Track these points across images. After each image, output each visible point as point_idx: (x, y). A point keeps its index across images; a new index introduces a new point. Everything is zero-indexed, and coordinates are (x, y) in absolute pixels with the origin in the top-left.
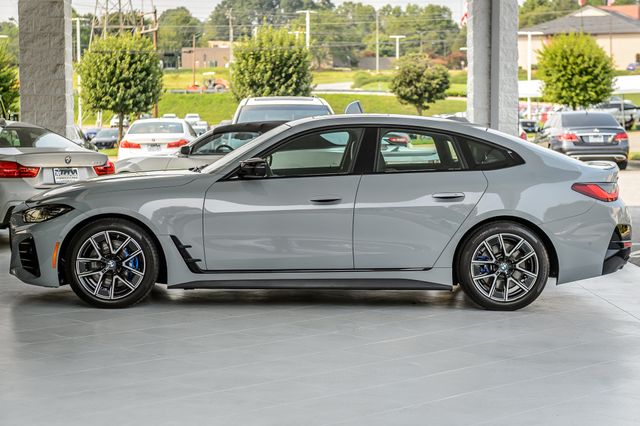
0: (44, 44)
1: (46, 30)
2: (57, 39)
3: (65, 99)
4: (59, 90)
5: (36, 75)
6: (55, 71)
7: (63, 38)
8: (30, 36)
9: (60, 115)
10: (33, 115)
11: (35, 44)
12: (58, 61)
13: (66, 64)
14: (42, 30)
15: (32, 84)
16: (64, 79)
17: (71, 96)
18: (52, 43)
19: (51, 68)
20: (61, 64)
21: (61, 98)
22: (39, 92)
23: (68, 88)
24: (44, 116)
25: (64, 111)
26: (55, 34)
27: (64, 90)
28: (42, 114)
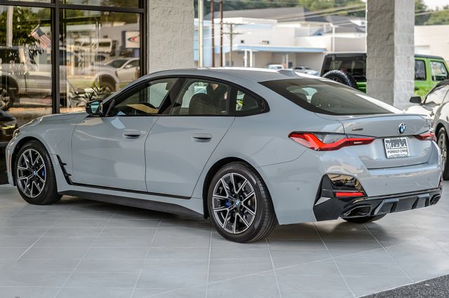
0: (382, 19)
1: (383, 8)
2: (390, 14)
3: (394, 60)
4: (390, 53)
5: (376, 42)
6: (387, 39)
7: (394, 15)
8: (374, 13)
9: (390, 72)
10: (374, 72)
11: (376, 19)
12: (390, 32)
13: (396, 34)
14: (381, 8)
15: (374, 49)
16: (393, 45)
17: (408, 57)
18: (387, 18)
19: (385, 37)
20: (392, 34)
21: (392, 59)
22: (378, 55)
23: (399, 52)
24: (381, 72)
25: (393, 68)
26: (388, 11)
27: (393, 53)
28: (380, 71)
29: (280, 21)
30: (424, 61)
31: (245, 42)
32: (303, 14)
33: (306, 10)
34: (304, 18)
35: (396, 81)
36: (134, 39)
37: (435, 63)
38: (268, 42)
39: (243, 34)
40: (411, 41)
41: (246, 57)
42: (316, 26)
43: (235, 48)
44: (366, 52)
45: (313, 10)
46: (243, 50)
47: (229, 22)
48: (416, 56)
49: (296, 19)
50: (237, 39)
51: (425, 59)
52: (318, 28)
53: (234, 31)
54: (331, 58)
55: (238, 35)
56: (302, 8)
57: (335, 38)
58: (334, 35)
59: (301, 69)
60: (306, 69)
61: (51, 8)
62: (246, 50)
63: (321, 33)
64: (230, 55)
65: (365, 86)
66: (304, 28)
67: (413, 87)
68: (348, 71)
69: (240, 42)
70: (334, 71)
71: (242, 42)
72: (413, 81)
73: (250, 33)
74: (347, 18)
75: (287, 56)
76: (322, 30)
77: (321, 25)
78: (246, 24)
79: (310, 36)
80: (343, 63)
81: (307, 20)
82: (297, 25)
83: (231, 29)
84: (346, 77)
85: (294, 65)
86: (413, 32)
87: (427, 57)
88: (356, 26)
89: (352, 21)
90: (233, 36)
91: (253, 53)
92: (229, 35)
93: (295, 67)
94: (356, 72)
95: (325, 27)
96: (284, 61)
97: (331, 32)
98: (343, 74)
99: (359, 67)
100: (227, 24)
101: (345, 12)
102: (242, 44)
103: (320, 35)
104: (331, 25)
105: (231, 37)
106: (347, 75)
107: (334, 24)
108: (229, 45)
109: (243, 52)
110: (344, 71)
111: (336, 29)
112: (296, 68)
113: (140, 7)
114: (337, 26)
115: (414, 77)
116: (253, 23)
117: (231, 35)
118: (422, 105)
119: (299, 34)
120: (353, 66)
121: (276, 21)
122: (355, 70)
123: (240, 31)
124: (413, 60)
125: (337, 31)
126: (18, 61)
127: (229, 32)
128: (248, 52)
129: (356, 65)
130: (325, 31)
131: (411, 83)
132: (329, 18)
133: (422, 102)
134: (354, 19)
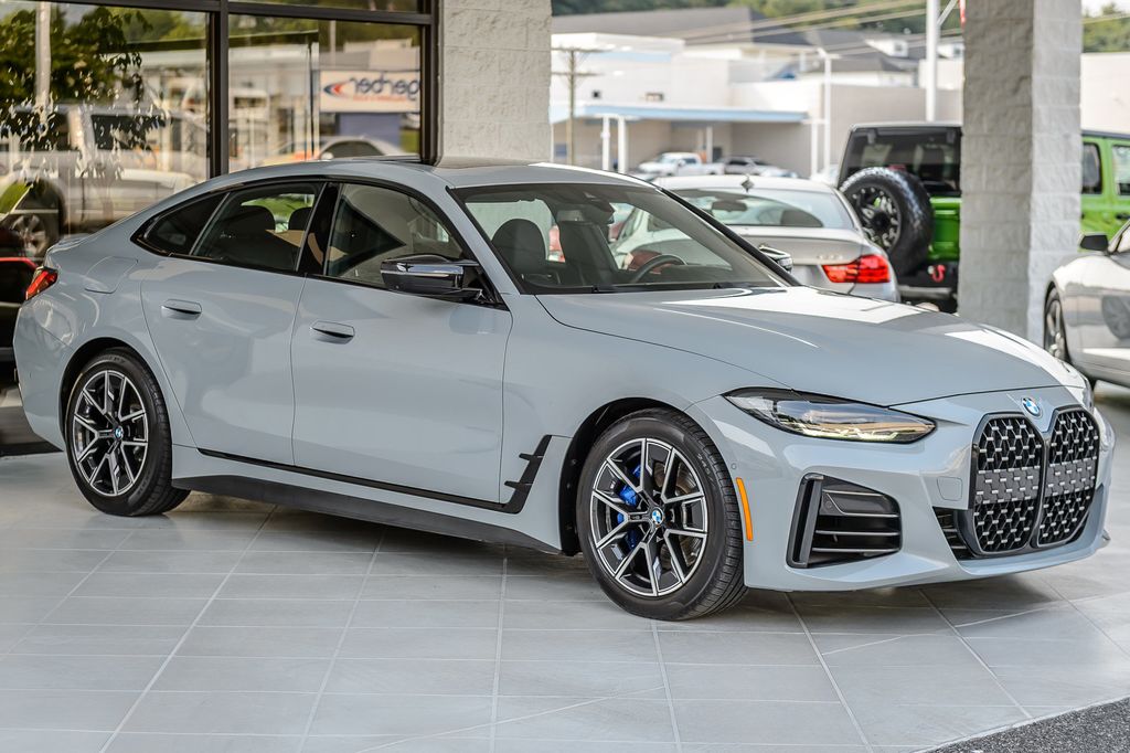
0: (1002, 39)
1: (1006, 14)
2: (1021, 30)
3: (1030, 144)
5: (987, 98)
6: (1016, 91)
7: (1030, 30)
9: (1022, 172)
10: (980, 173)
12: (1022, 73)
13: (1038, 78)
14: (999, 14)
15: (982, 115)
16: (1030, 104)
17: (1067, 137)
18: (1013, 38)
19: (1009, 86)
20: (1026, 78)
21: (1026, 142)
22: (991, 130)
23: (1045, 122)
24: (999, 173)
25: (1029, 164)
26: (1019, 21)
27: (1030, 126)
28: (995, 170)
29: (691, 42)
30: (1097, 146)
31: (603, 95)
32: (748, 26)
33: (756, 16)
34: (750, 35)
35: (1037, 196)
36: (337, 89)
37: (1122, 151)
38: (661, 97)
39: (602, 74)
40: (1074, 95)
41: (606, 134)
42: (780, 56)
43: (580, 112)
44: (958, 122)
45: (772, 17)
46: (598, 115)
47: (566, 46)
48: (1085, 134)
49: (730, 37)
50: (585, 87)
51: (1099, 141)
52: (787, 60)
53: (581, 69)
54: (866, 138)
55: (589, 78)
56: (745, 12)
57: (834, 87)
58: (829, 78)
59: (744, 164)
60: (758, 163)
61: (211, 12)
62: (607, 116)
63: (794, 72)
64: (569, 129)
65: (956, 208)
66: (751, 60)
67: (1078, 210)
68: (908, 169)
69: (590, 94)
70: (875, 171)
71: (596, 95)
72: (1078, 196)
73: (618, 73)
74: (861, 35)
75: (709, 131)
76: (795, 65)
77: (795, 55)
78: (609, 51)
79: (768, 80)
80: (894, 151)
81: (757, 40)
82: (733, 53)
83: (573, 63)
84: (904, 185)
85: (727, 154)
86: (1077, 72)
87: (1105, 136)
88: (881, 55)
89: (872, 43)
90: (578, 80)
91: (628, 123)
92: (566, 79)
93: (727, 159)
94: (925, 175)
95: (803, 58)
96: (700, 145)
97: (820, 70)
98: (897, 177)
99: (933, 160)
100: (561, 49)
101: (855, 22)
102: (596, 102)
103: (790, 77)
104: (822, 53)
105: (572, 82)
106: (907, 179)
107: (828, 51)
108: (568, 102)
109: (600, 122)
110: (899, 171)
111: (834, 62)
112: (732, 163)
113: (420, 10)
114: (835, 56)
115: (1079, 187)
116: (626, 49)
117: (573, 77)
118: (1109, 254)
119: (738, 75)
120: (918, 156)
121: (680, 42)
122: (924, 168)
123: (594, 68)
124: (1077, 141)
125: (837, 68)
126: (64, 146)
127: (568, 70)
128: (614, 123)
129: (924, 157)
130: (803, 67)
131: (1073, 201)
132: (812, 33)
133: (1111, 248)
134: (876, 39)
